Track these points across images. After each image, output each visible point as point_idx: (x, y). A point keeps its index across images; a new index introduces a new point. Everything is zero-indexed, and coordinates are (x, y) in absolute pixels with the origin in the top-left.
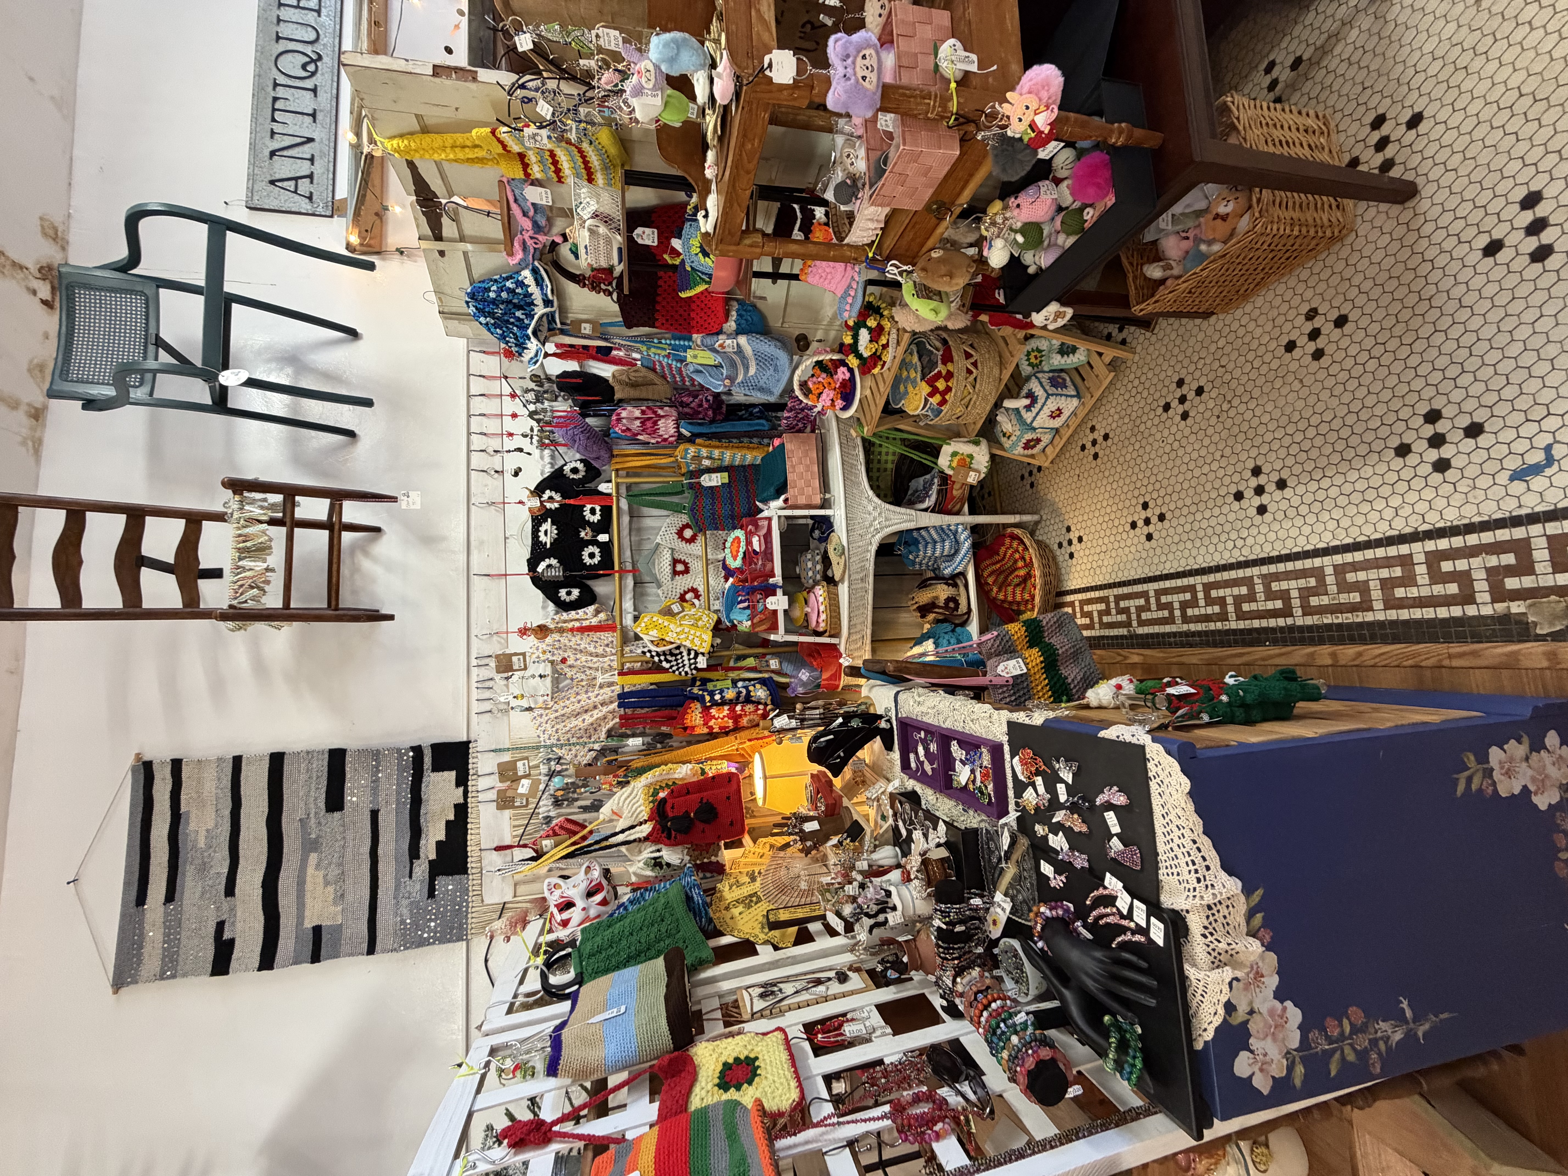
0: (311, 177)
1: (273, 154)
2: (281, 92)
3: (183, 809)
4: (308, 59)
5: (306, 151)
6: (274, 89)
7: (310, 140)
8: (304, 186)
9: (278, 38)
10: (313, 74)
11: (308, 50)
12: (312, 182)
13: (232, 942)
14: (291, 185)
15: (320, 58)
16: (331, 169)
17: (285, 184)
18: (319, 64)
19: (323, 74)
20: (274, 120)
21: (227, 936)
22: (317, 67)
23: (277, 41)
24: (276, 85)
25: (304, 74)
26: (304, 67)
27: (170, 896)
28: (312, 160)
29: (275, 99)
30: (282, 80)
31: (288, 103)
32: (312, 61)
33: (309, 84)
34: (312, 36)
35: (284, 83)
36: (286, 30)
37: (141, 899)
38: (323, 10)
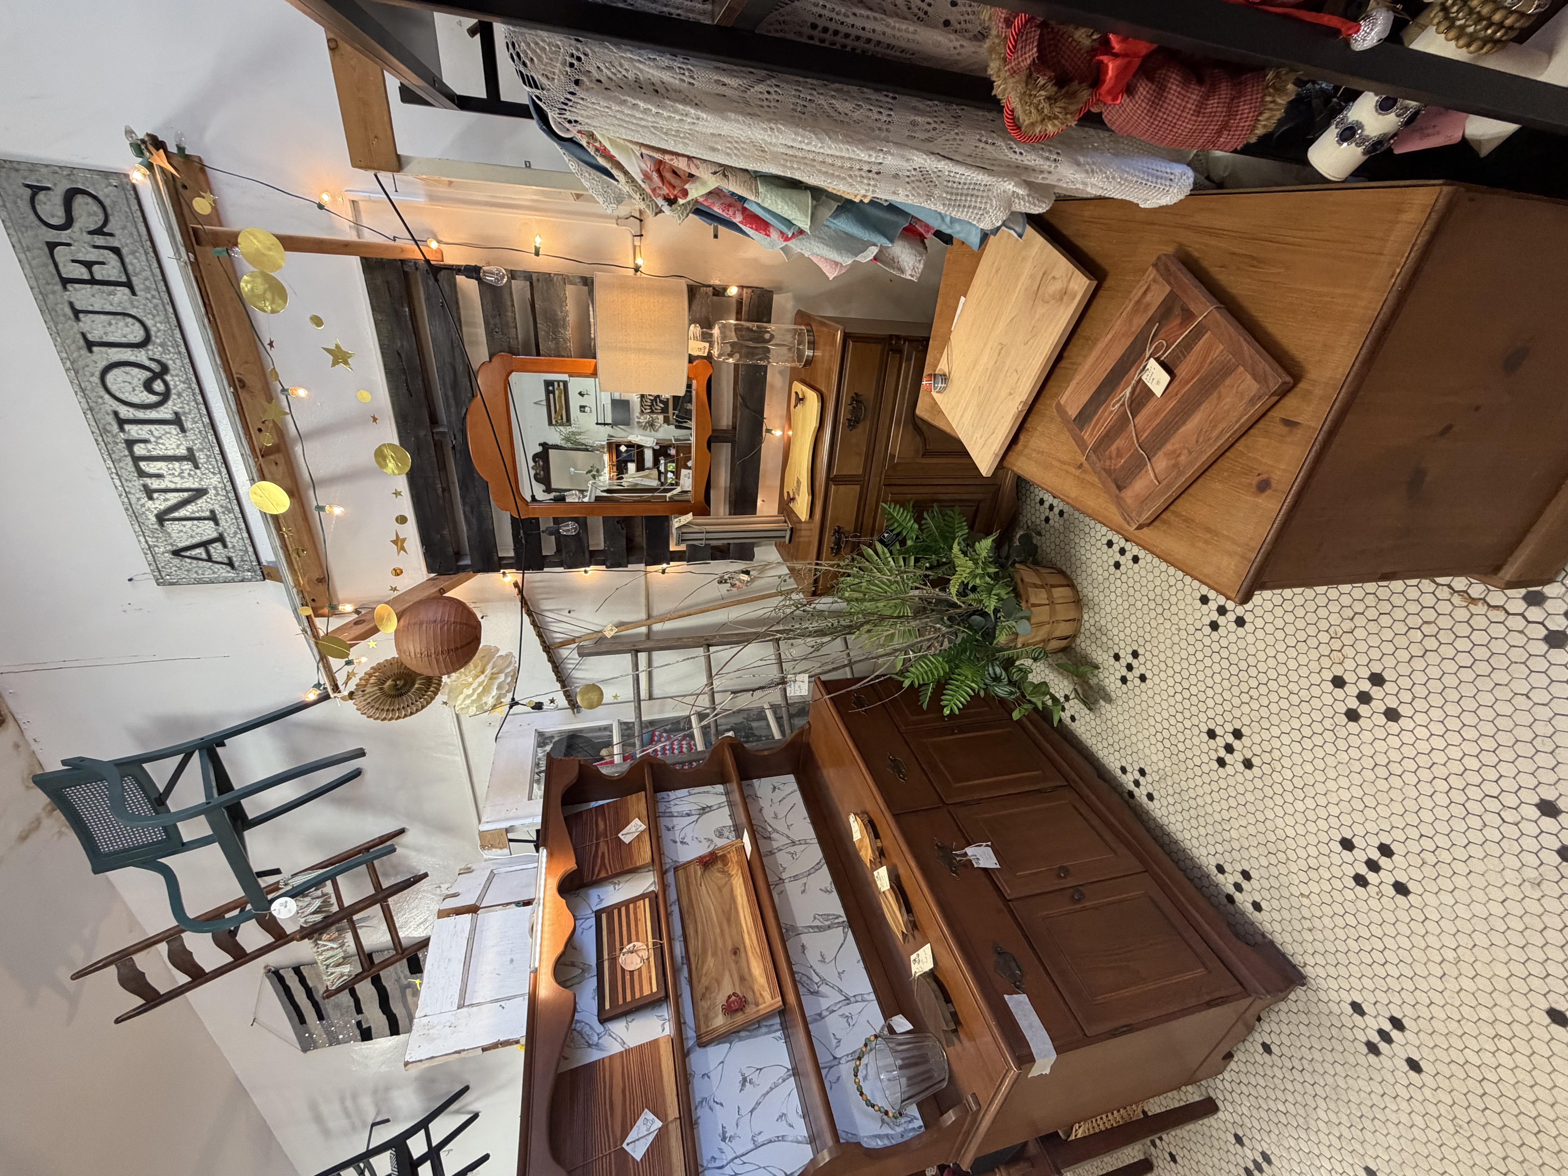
0: (221, 539)
1: (161, 518)
2: (134, 431)
3: (311, 985)
4: (148, 374)
5: (201, 506)
6: (122, 429)
7: (200, 493)
8: (217, 550)
9: (90, 345)
10: (166, 396)
11: (141, 356)
12: (225, 546)
13: (369, 1028)
14: (200, 552)
15: (165, 369)
16: (243, 526)
17: (194, 553)
18: (168, 378)
19: (179, 395)
20: (142, 474)
21: (364, 1026)
22: (166, 383)
23: (91, 351)
24: (122, 423)
25: (153, 399)
26: (148, 386)
27: (321, 1017)
28: (213, 518)
29: (130, 444)
30: (125, 412)
31: (150, 446)
32: (156, 376)
33: (164, 412)
34: (136, 334)
35: (131, 416)
36: (96, 327)
37: (302, 1020)
38: (135, 280)
